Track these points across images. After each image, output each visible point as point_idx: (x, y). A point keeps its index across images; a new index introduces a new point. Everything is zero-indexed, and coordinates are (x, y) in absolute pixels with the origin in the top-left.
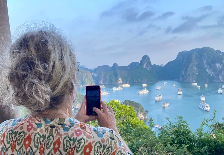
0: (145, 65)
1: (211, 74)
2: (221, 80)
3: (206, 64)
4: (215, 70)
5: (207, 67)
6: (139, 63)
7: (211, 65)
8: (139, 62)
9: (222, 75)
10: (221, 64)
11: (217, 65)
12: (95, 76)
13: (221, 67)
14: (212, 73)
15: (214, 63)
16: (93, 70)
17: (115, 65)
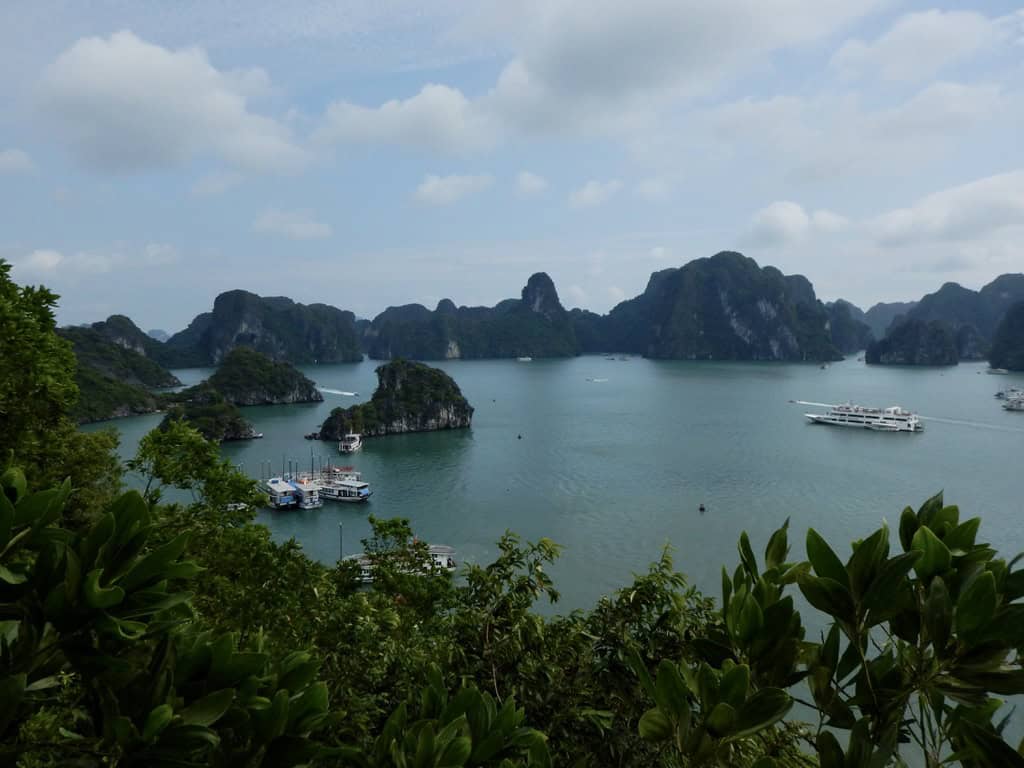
0: (538, 303)
1: (746, 333)
3: (730, 304)
4: (756, 321)
5: (732, 312)
7: (744, 307)
9: (777, 340)
10: (773, 306)
11: (763, 306)
13: (773, 313)
14: (749, 332)
15: (754, 301)
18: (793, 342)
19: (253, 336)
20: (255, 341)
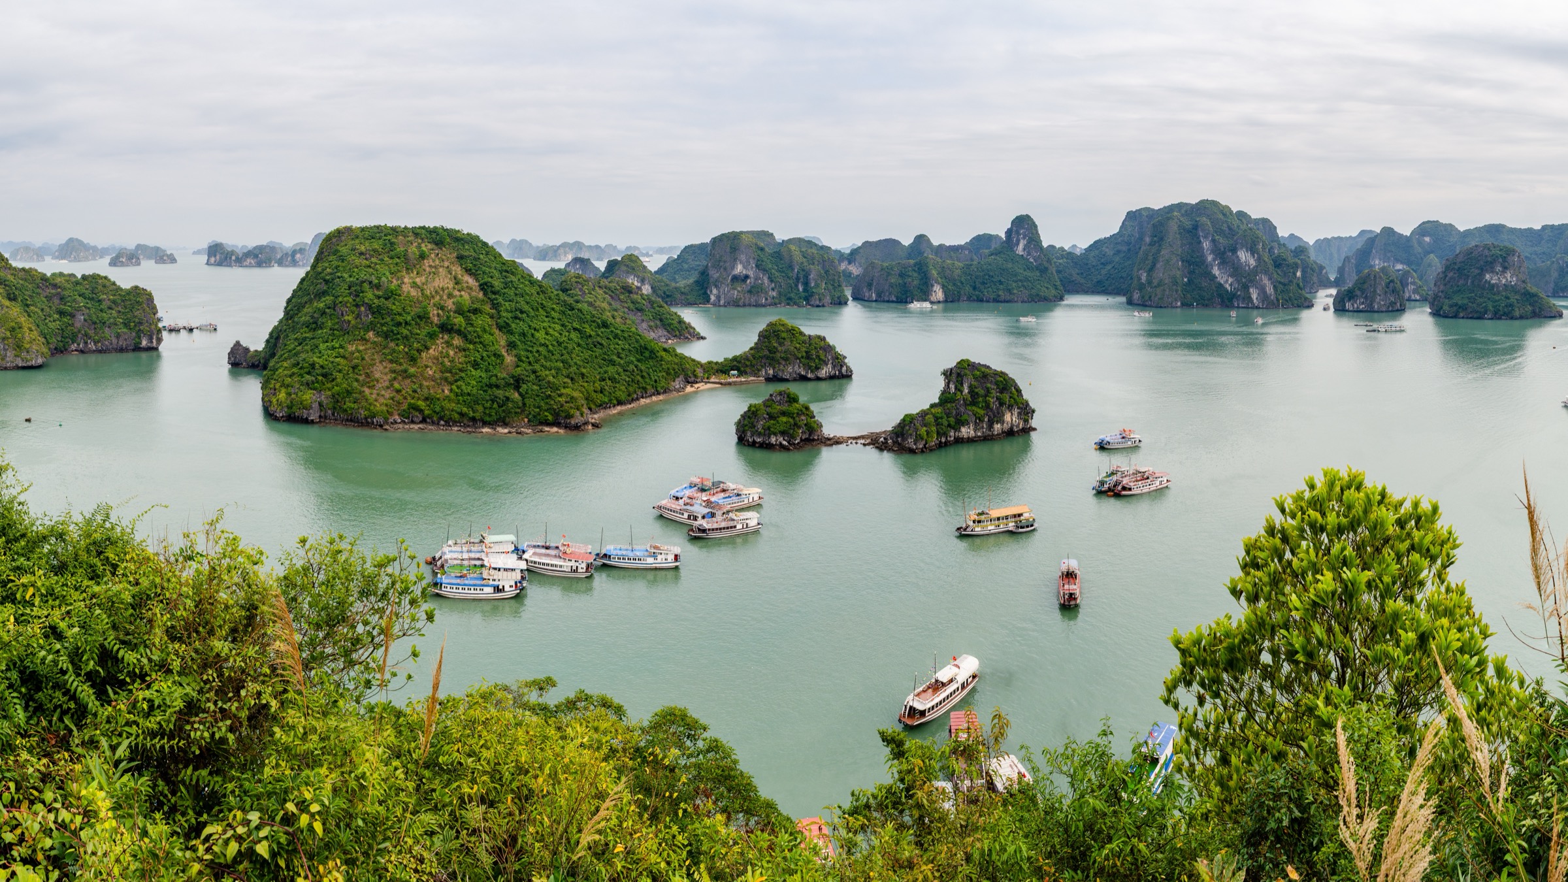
0: (1021, 246)
1: (1227, 281)
2: (1255, 301)
3: (1213, 252)
4: (1236, 270)
5: (1214, 260)
6: (1001, 238)
7: (1225, 256)
8: (1003, 236)
9: (1257, 288)
10: (1253, 254)
11: (1243, 256)
12: (850, 273)
13: (1252, 262)
14: (1230, 280)
15: (1234, 250)
16: (848, 251)
17: (921, 239)
18: (1270, 289)
19: (747, 277)
20: (748, 281)
